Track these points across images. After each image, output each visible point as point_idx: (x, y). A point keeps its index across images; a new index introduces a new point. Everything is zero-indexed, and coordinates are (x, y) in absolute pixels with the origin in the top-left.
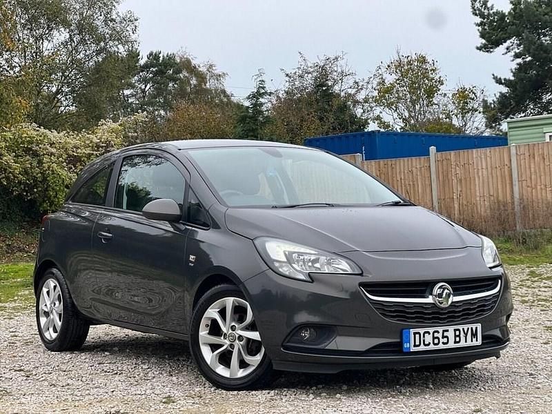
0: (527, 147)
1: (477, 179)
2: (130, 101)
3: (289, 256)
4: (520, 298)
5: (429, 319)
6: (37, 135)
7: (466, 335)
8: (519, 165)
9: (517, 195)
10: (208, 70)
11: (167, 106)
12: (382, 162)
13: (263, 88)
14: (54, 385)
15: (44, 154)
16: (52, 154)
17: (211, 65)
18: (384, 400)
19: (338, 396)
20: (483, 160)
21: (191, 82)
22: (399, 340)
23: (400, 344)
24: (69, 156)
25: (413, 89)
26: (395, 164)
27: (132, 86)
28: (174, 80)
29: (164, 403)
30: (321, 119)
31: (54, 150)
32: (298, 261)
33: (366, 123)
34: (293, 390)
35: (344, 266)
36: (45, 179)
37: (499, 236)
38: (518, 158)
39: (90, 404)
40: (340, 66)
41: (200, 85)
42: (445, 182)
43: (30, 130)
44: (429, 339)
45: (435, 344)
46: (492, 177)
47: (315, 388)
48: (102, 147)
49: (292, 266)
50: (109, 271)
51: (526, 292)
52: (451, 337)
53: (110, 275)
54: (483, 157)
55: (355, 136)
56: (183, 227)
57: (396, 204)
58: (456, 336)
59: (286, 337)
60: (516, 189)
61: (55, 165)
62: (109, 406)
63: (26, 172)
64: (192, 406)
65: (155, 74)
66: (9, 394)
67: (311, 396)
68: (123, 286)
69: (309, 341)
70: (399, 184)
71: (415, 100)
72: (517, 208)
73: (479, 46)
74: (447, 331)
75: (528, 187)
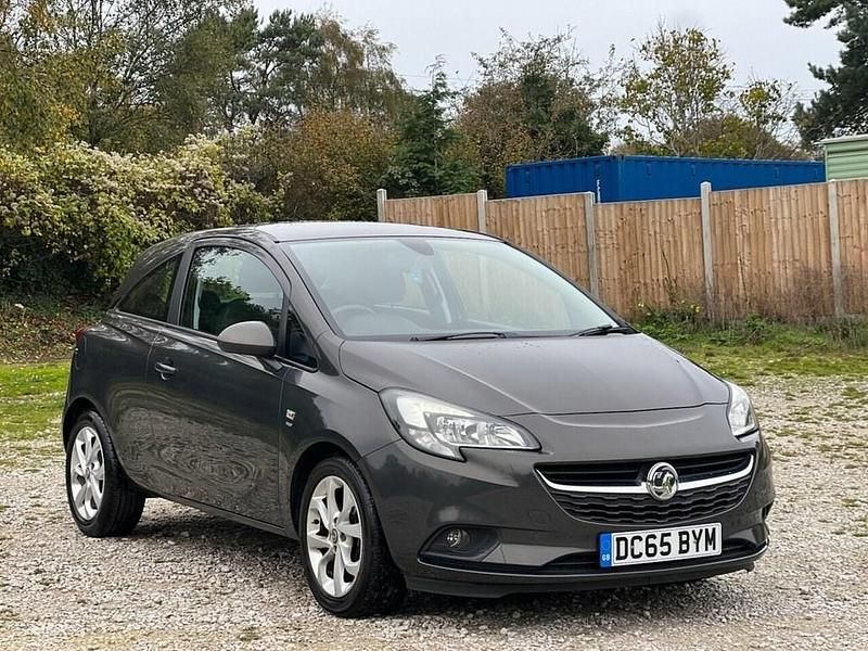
0: (854, 185)
1: (774, 235)
2: (242, 89)
3: (431, 420)
4: (820, 442)
5: (641, 517)
6: (89, 160)
7: (697, 540)
8: (841, 213)
9: (836, 261)
10: (365, 41)
11: (299, 97)
12: (626, 205)
13: (444, 85)
14: (83, 601)
15: (99, 191)
16: (112, 190)
17: (370, 32)
18: (571, 639)
19: (504, 630)
20: (785, 203)
21: (339, 59)
22: (594, 550)
23: (596, 556)
24: (139, 193)
25: (682, 85)
26: (647, 209)
27: (244, 65)
28: (313, 56)
29: (242, 639)
30: (533, 134)
31: (114, 184)
32: (445, 427)
33: (605, 138)
34: (438, 618)
35: (513, 437)
36: (100, 230)
37: (807, 324)
38: (840, 202)
39: (132, 639)
40: (565, 50)
41: (352, 63)
42: (724, 237)
43: (79, 153)
44: (640, 547)
45: (649, 555)
46: (799, 231)
47: (471, 616)
48: (190, 178)
49: (435, 436)
50: (176, 415)
51: (833, 428)
52: (673, 544)
53: (177, 420)
54: (785, 199)
55: (585, 163)
56: (278, 365)
57: (604, 331)
58: (682, 542)
59: (425, 543)
60: (835, 251)
61: (115, 209)
62: (160, 644)
63: (71, 219)
64: (282, 645)
65: (282, 47)
66: (14, 617)
67: (464, 631)
68: (195, 440)
69: (460, 549)
70: (653, 241)
71: (685, 102)
72: (837, 281)
73: (788, 17)
74: (669, 535)
75: (855, 247)
